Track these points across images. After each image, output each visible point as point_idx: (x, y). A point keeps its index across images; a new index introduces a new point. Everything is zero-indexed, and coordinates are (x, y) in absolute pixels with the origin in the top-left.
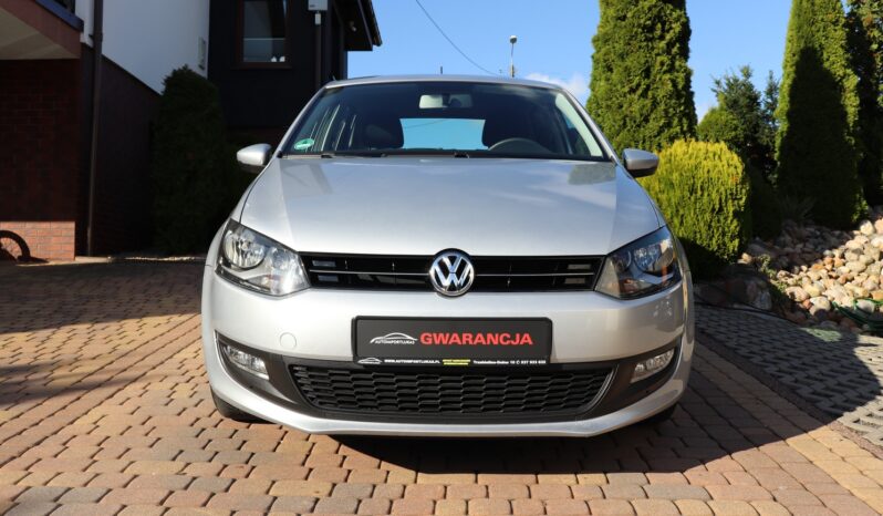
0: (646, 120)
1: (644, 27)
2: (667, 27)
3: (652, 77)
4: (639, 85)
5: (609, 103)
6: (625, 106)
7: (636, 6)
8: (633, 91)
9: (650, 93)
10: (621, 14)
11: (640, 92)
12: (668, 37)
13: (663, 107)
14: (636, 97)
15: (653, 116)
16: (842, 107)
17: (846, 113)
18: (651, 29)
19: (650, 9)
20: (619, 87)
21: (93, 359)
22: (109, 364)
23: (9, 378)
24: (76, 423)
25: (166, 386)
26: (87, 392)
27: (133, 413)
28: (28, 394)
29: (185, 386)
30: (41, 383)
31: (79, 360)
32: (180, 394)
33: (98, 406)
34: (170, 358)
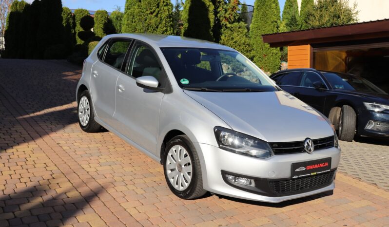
0: (157, 27)
3: (160, 8)
4: (154, 11)
5: (141, 18)
6: (148, 20)
8: (151, 13)
9: (159, 15)
11: (155, 14)
13: (164, 22)
14: (153, 16)
15: (160, 26)
16: (208, 19)
17: (210, 22)
20: (145, 10)
21: (54, 178)
22: (69, 180)
23: (41, 196)
24: (131, 213)
25: (124, 189)
26: (99, 198)
27: (143, 204)
28: (74, 204)
29: (131, 187)
30: (64, 196)
31: (48, 180)
32: (140, 191)
33: (120, 204)
34: (88, 172)
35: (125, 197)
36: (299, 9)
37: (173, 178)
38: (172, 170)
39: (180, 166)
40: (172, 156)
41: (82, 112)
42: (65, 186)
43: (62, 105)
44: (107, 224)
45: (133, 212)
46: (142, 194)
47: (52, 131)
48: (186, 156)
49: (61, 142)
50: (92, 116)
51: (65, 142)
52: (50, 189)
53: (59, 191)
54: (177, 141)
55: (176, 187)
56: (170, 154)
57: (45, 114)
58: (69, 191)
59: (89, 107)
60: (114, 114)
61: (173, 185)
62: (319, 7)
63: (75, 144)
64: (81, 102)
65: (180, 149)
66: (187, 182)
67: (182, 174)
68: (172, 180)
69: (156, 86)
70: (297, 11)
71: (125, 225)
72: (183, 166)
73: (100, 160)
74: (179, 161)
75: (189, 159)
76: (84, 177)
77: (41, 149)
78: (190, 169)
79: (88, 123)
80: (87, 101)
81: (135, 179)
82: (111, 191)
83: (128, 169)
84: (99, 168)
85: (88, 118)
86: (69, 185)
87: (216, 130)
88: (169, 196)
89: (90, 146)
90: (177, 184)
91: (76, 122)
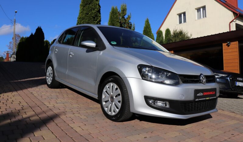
1: (93, 17)
2: (97, 18)
7: (91, 12)
10: (87, 13)
12: (98, 20)
18: (94, 18)
19: (95, 13)
21: (23, 109)
22: (34, 111)
23: (11, 119)
24: (77, 131)
25: (72, 116)
26: (53, 121)
27: (85, 125)
28: (33, 124)
29: (77, 115)
30: (28, 120)
31: (19, 110)
32: (83, 117)
33: (68, 124)
34: (48, 107)
35: (73, 121)
36: (164, 38)
37: (107, 107)
38: (106, 102)
39: (112, 98)
40: (106, 91)
41: (48, 76)
42: (30, 113)
43: (38, 77)
44: (57, 137)
45: (78, 130)
46: (85, 119)
47: (29, 87)
48: (117, 89)
49: (33, 92)
50: (54, 77)
51: (36, 92)
52: (19, 115)
53: (25, 116)
54: (110, 80)
55: (109, 113)
56: (104, 90)
57: (27, 81)
58: (32, 116)
59: (52, 72)
60: (67, 72)
61: (107, 113)
62: (174, 36)
63: (42, 93)
64: (48, 70)
65: (112, 85)
66: (118, 108)
67: (114, 103)
68: (106, 109)
69: (95, 47)
70: (163, 39)
71: (72, 138)
72: (114, 97)
73: (57, 101)
74: (112, 94)
75: (119, 91)
76: (45, 109)
77: (20, 95)
78: (120, 98)
79: (52, 82)
80: (51, 69)
81: (80, 110)
82: (63, 117)
83: (75, 106)
84: (56, 105)
85: (52, 79)
86: (33, 113)
87: (139, 67)
88: (104, 120)
89: (51, 94)
90: (110, 111)
91: (45, 84)
